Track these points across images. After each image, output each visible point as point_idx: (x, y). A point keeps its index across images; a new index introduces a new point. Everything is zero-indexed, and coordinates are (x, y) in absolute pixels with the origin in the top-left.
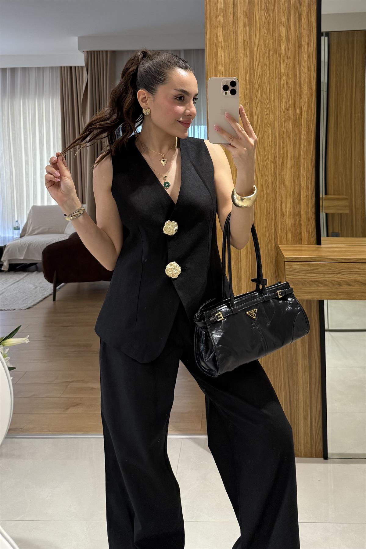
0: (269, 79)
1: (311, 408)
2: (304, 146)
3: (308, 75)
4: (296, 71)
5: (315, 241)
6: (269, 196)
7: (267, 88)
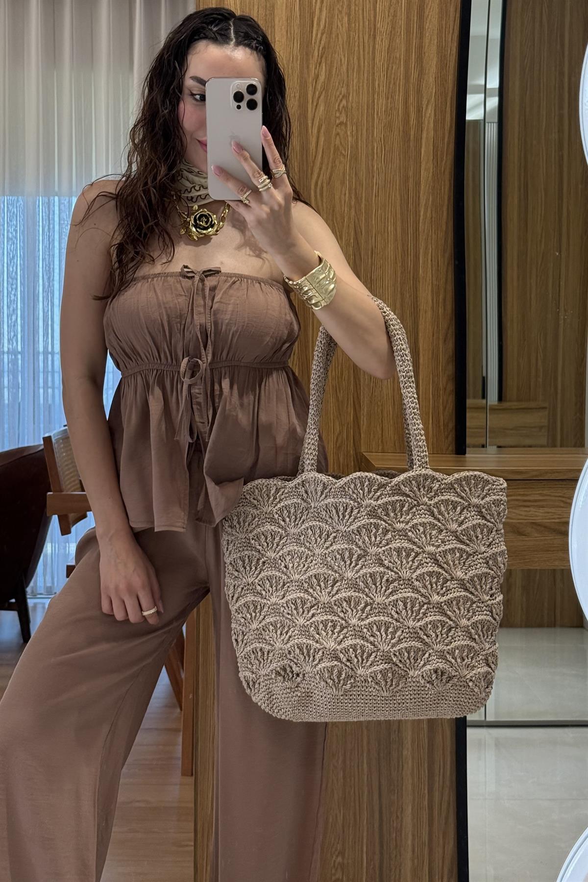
1: (431, 850)
2: (428, 209)
4: (412, 19)
5: (451, 445)
7: (343, 59)
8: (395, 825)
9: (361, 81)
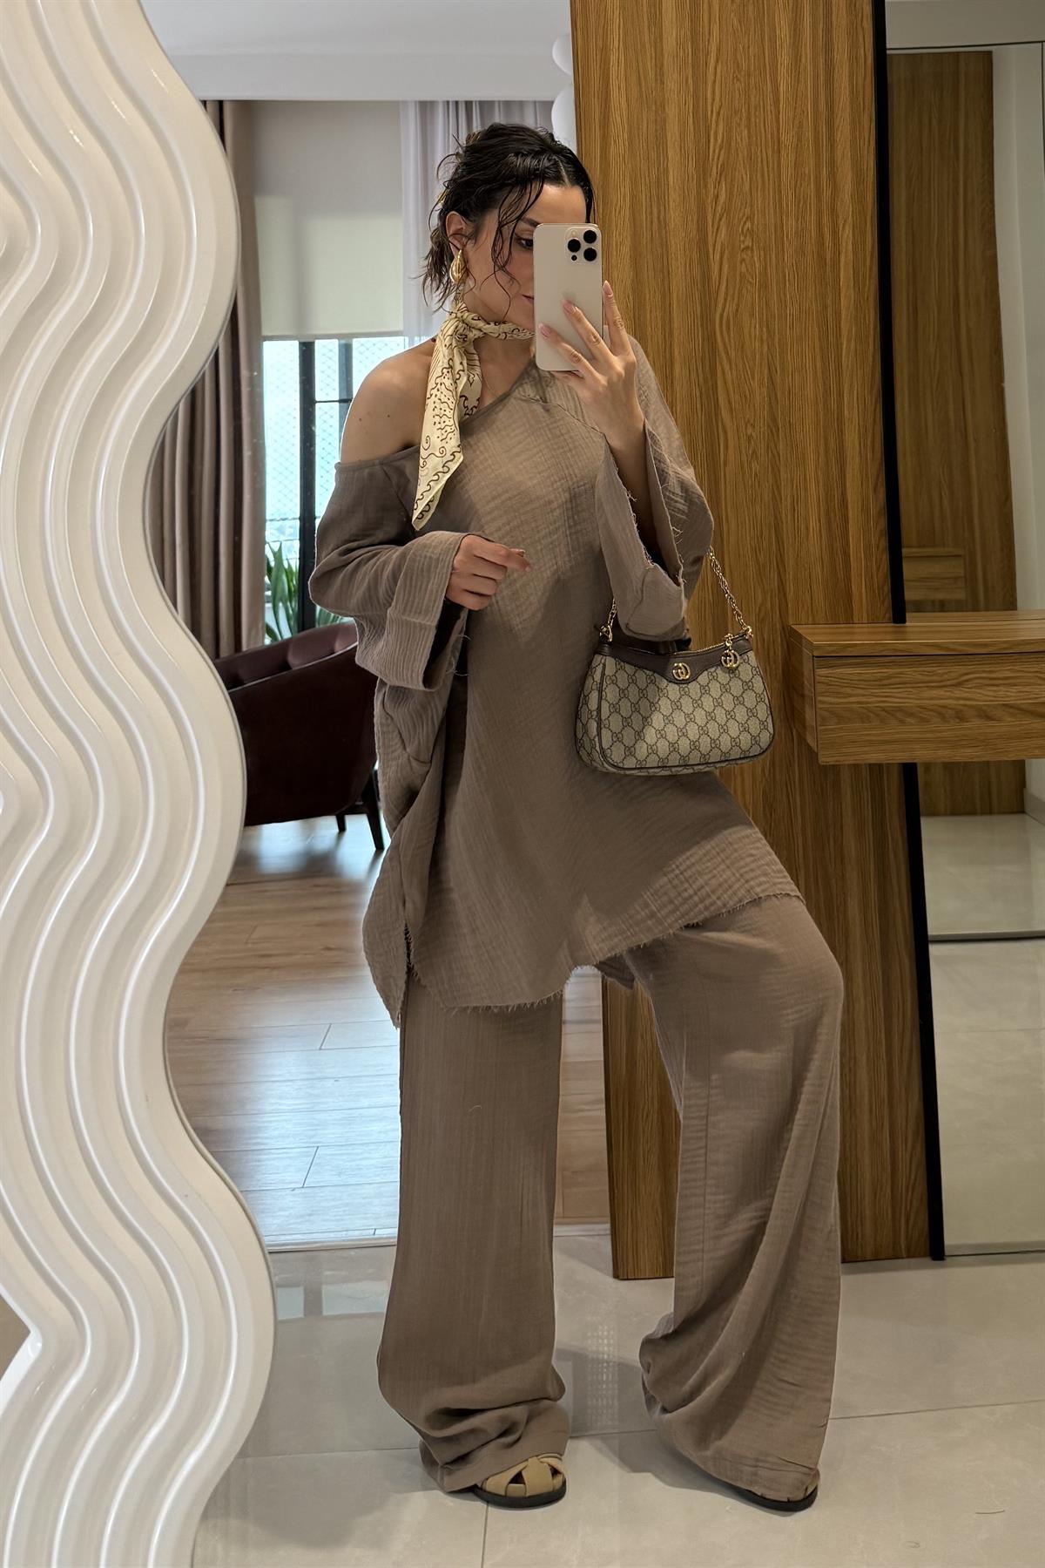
0: (749, 151)
1: (891, 1107)
2: (850, 341)
3: (854, 142)
4: (820, 129)
5: (889, 615)
6: (759, 482)
7: (744, 176)
8: (848, 1078)
9: (767, 201)
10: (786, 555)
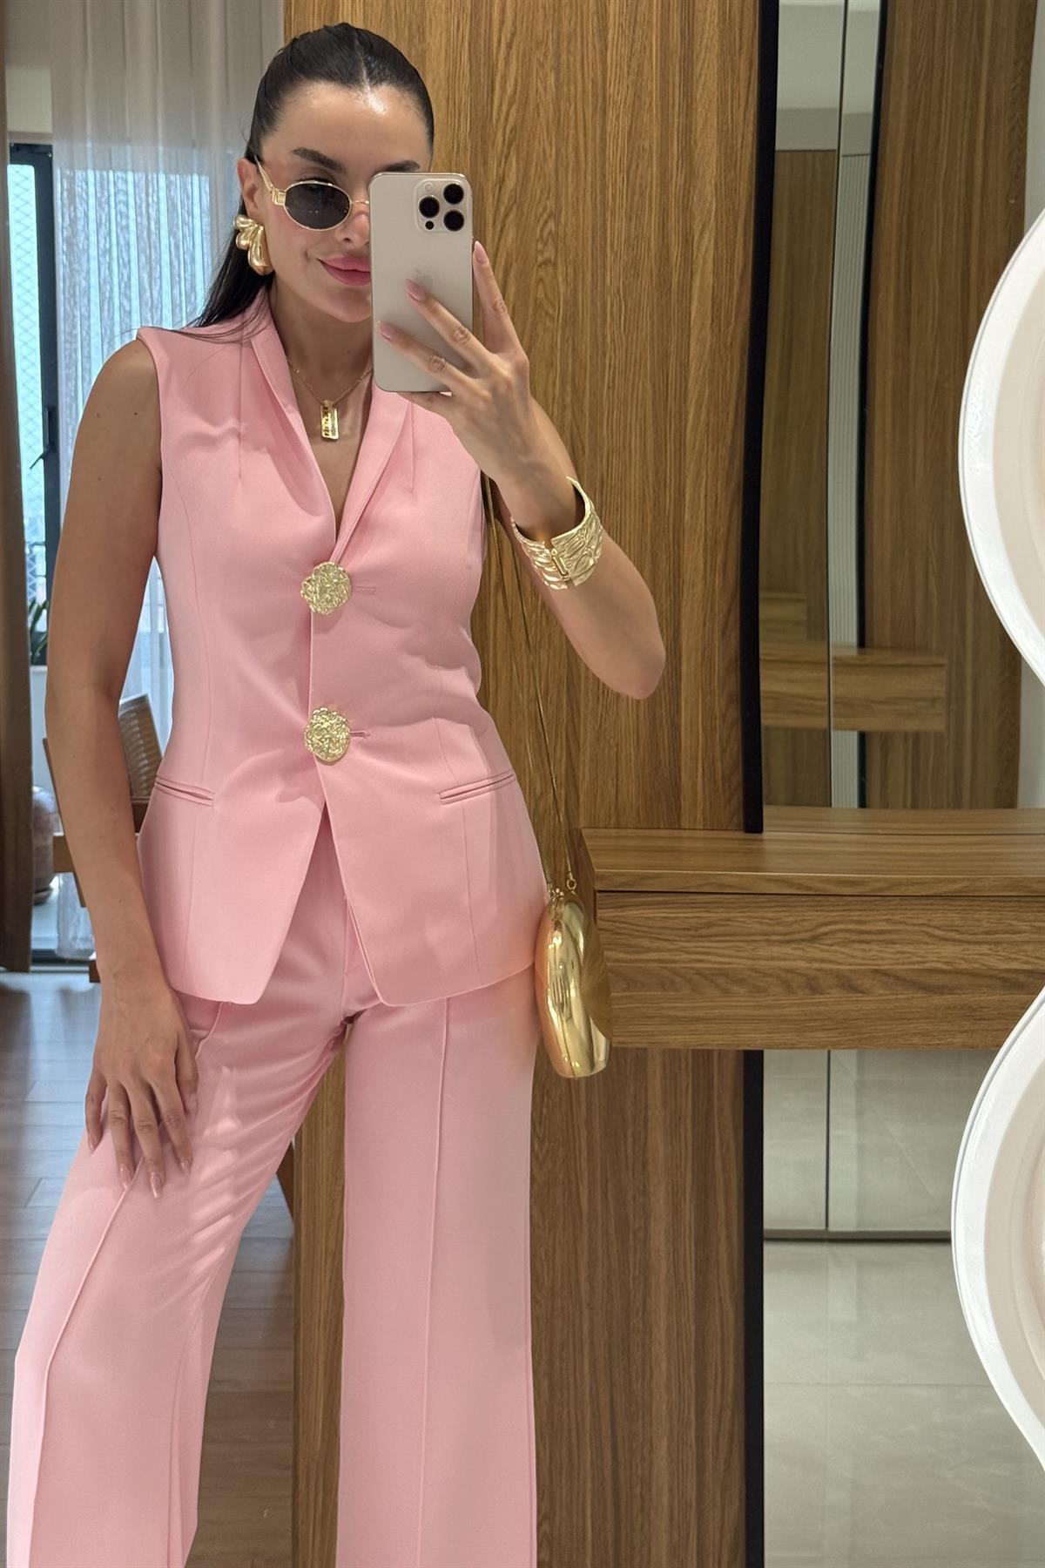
0: (557, 109)
1: (701, 1514)
2: (701, 407)
3: (722, 100)
4: (671, 81)
5: (738, 818)
9: (582, 190)
10: (582, 726)
